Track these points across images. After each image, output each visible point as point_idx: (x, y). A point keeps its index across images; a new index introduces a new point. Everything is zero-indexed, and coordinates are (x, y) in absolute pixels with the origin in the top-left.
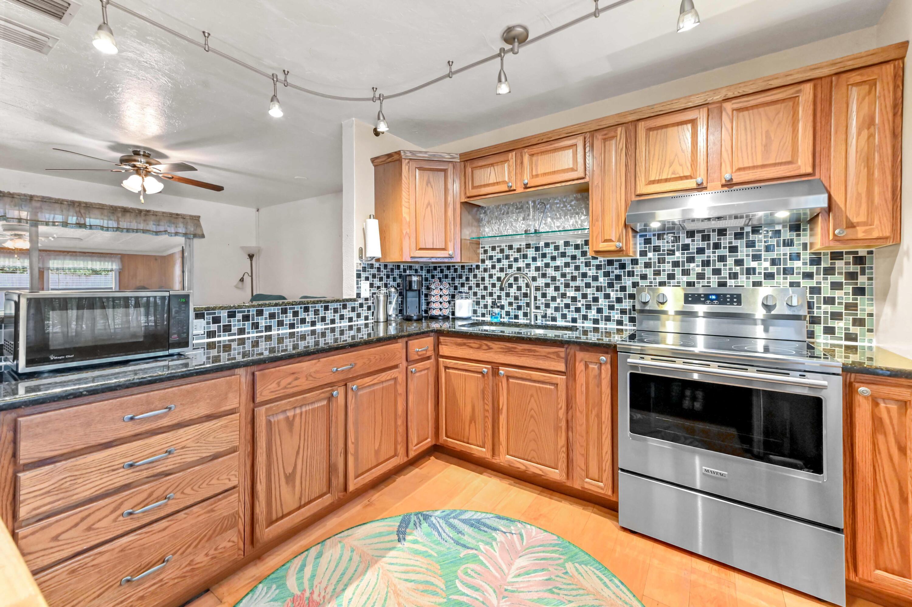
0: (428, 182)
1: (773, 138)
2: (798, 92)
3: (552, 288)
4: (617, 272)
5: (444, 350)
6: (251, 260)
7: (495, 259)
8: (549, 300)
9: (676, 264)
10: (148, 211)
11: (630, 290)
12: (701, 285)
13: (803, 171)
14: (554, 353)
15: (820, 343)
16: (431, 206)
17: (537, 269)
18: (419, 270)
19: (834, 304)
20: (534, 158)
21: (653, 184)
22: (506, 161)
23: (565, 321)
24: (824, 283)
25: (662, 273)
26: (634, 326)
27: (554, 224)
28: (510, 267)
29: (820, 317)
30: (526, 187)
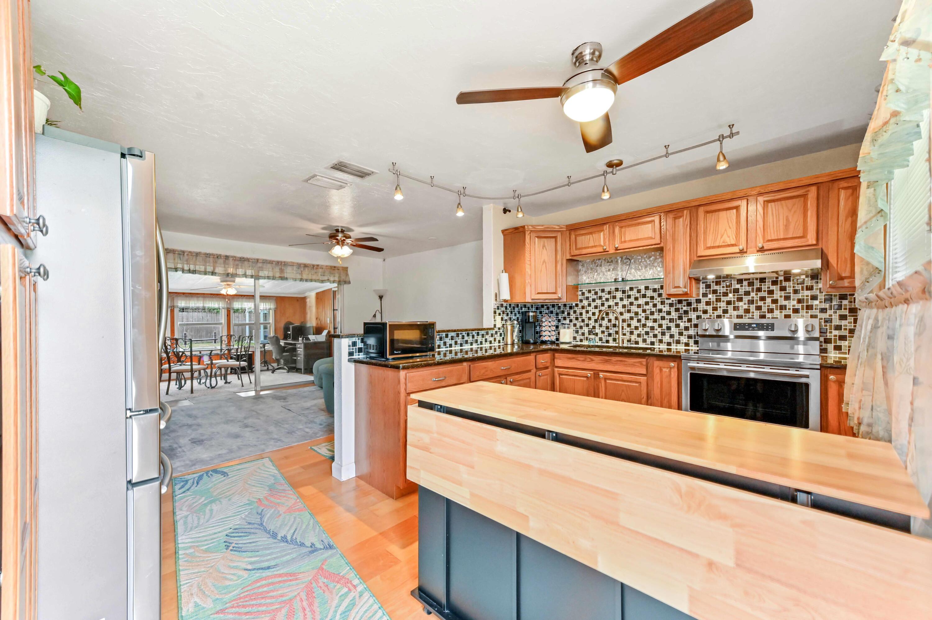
0: (544, 246)
1: (791, 220)
2: (807, 191)
3: (635, 320)
4: (685, 308)
5: (558, 362)
6: (381, 300)
7: (591, 299)
8: (633, 329)
9: (729, 303)
10: (318, 265)
11: (695, 321)
12: (747, 317)
13: (810, 242)
14: (638, 362)
15: (831, 357)
16: (546, 263)
17: (624, 306)
18: (530, 308)
19: (841, 330)
20: (623, 230)
21: (710, 249)
22: (601, 231)
23: (646, 344)
24: (834, 315)
25: (718, 309)
26: (698, 347)
27: (637, 274)
28: (603, 305)
29: (832, 339)
30: (617, 249)
